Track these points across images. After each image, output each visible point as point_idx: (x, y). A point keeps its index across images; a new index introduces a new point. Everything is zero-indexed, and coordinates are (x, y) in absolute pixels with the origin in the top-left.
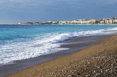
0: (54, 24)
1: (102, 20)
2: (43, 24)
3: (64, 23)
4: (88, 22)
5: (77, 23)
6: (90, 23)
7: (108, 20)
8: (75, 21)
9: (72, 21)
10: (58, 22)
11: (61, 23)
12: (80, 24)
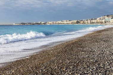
0: (43, 24)
1: (82, 21)
2: (34, 24)
3: (51, 24)
4: (71, 22)
5: (61, 23)
6: (72, 23)
7: (86, 20)
8: (60, 22)
9: (58, 22)
10: (46, 23)
11: (48, 23)
12: (64, 24)
